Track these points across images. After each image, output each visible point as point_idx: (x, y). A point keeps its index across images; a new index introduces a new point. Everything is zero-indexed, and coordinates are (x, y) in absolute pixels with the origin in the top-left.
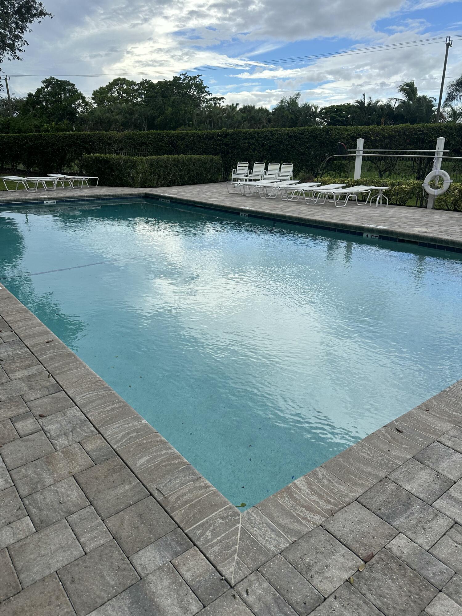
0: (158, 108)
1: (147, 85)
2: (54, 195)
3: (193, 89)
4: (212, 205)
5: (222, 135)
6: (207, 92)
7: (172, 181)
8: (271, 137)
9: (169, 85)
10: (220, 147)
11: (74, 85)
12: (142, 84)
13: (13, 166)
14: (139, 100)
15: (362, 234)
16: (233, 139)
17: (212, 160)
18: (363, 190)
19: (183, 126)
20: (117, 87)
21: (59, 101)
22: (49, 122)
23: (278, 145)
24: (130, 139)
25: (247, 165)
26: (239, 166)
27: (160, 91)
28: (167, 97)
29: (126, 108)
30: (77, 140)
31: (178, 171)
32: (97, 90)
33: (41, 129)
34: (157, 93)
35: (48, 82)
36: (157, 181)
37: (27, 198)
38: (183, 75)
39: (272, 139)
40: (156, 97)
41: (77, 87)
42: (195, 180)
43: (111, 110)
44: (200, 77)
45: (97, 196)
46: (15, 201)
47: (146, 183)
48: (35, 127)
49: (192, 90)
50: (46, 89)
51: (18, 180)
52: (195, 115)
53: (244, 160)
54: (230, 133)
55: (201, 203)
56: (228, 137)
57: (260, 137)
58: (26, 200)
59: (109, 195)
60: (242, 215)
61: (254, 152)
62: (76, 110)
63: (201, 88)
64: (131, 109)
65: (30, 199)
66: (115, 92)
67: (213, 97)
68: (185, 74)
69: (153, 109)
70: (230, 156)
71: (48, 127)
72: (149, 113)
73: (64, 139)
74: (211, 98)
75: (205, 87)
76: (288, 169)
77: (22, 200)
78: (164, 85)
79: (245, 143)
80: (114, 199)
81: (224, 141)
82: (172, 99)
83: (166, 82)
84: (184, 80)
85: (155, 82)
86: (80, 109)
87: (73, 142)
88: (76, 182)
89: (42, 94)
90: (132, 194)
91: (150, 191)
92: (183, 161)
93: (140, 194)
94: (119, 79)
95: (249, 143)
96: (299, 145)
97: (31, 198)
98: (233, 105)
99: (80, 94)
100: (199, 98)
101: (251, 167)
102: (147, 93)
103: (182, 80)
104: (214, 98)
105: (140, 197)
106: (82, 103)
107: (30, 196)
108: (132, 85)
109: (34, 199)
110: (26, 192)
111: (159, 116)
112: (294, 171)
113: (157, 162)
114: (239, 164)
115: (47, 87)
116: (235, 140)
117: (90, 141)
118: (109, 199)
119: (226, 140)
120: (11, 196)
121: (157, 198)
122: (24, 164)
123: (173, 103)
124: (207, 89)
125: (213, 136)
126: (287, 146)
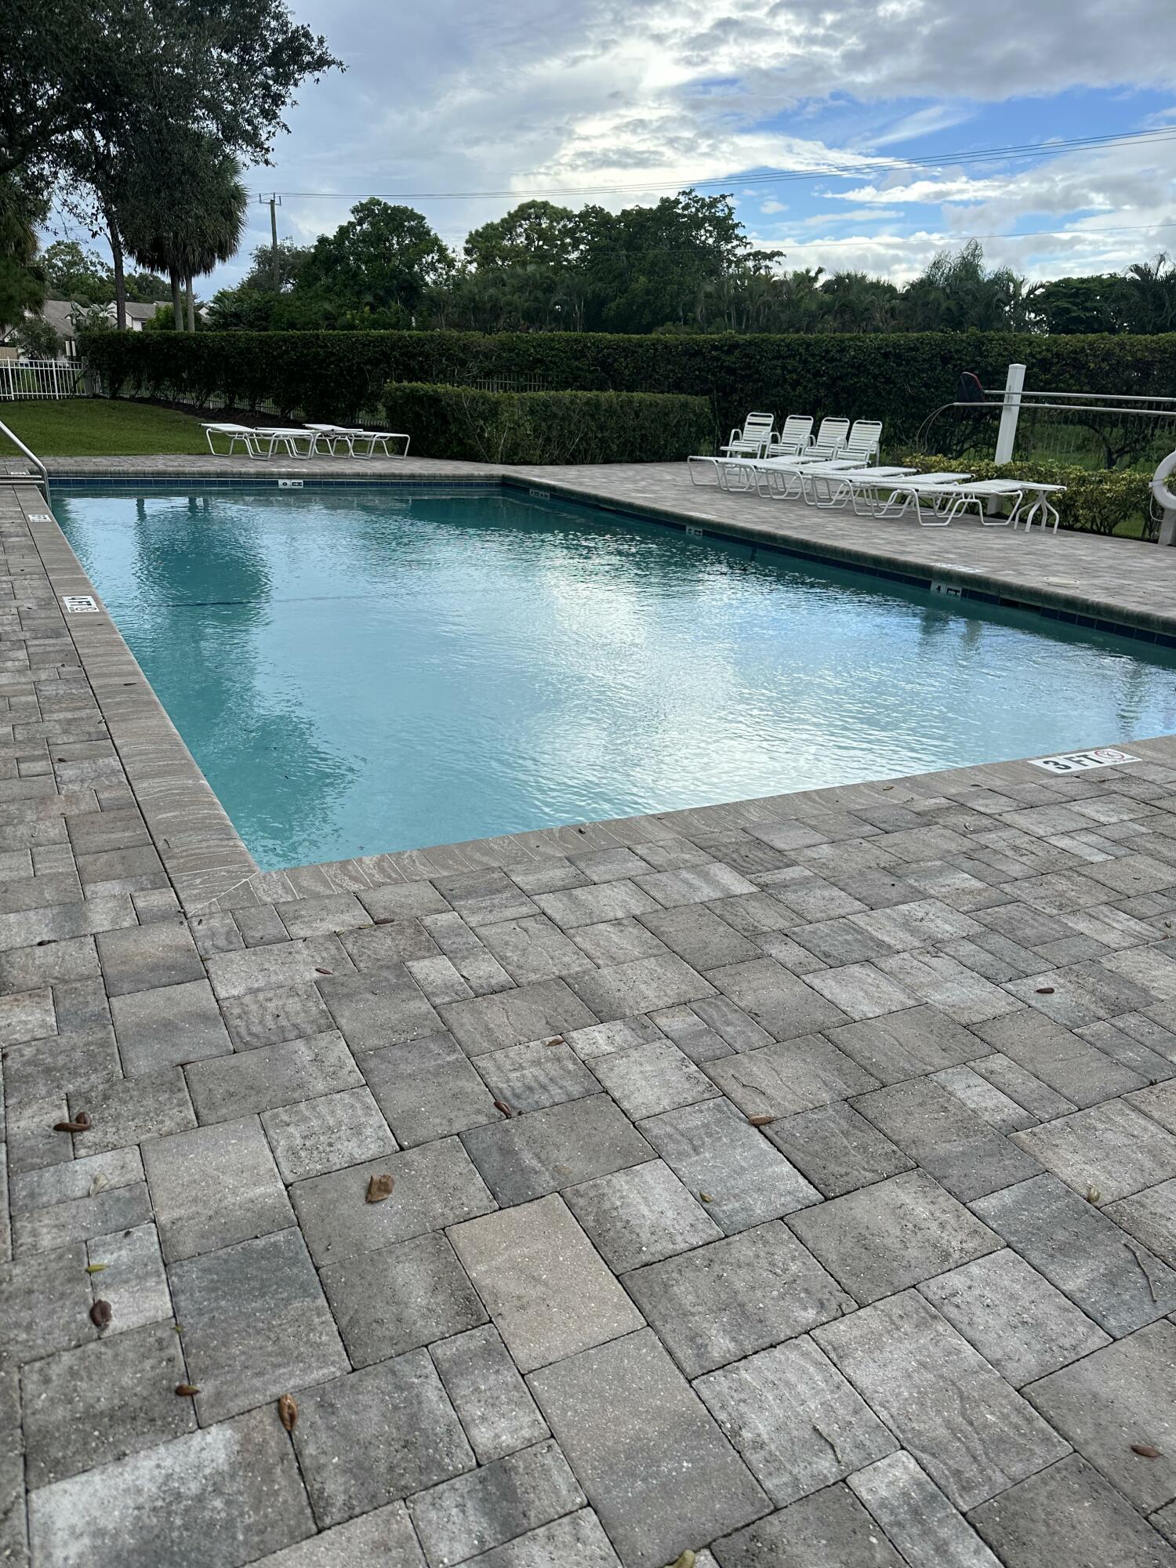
0: (615, 278)
1: (595, 218)
2: (303, 467)
3: (706, 231)
4: (631, 506)
5: (722, 346)
6: (740, 239)
7: (580, 452)
8: (838, 356)
9: (648, 220)
10: (714, 374)
11: (424, 218)
12: (583, 216)
13: (253, 406)
14: (574, 255)
15: (927, 585)
16: (747, 356)
17: (685, 405)
18: (1001, 489)
19: (669, 323)
20: (526, 224)
21: (387, 256)
22: (356, 306)
23: (854, 375)
24: (511, 350)
25: (771, 421)
26: (750, 424)
27: (624, 235)
28: (639, 249)
29: (538, 275)
30: (392, 349)
31: (594, 428)
32: (477, 231)
33: (341, 321)
34: (616, 240)
35: (365, 211)
36: (542, 451)
37: (243, 470)
38: (684, 193)
39: (840, 360)
40: (613, 249)
41: (429, 223)
42: (638, 453)
43: (502, 280)
44: (729, 200)
45: (394, 476)
46: (219, 475)
47: (516, 454)
48: (327, 319)
49: (703, 232)
50: (358, 228)
51: (234, 433)
52: (701, 295)
53: (766, 409)
54: (742, 342)
55: (610, 501)
56: (737, 352)
57: (813, 355)
58: (240, 474)
59: (421, 476)
60: (691, 530)
61: (794, 390)
62: (423, 279)
63: (725, 228)
64: (547, 278)
65: (248, 474)
66: (520, 235)
67: (753, 251)
68: (690, 193)
69: (601, 279)
70: (736, 397)
71: (353, 319)
72: (589, 289)
73: (364, 345)
74: (749, 254)
75: (737, 225)
76: (868, 434)
77: (233, 475)
78: (637, 220)
79: (775, 367)
80: (430, 485)
81: (724, 361)
82: (651, 253)
83: (640, 212)
84: (686, 208)
85: (615, 212)
86: (432, 276)
87: (383, 353)
88: (361, 445)
89: (348, 238)
90: (472, 476)
91: (516, 472)
92: (610, 407)
93: (491, 477)
94: (533, 204)
95: (784, 368)
96: (906, 376)
97: (252, 471)
98: (808, 271)
99: (436, 241)
100: (719, 255)
101: (779, 427)
102: (593, 238)
103: (680, 206)
104: (758, 253)
105: (491, 485)
106: (439, 261)
107: (251, 467)
108: (562, 219)
109: (258, 475)
110: (249, 458)
111: (616, 296)
112: (884, 441)
113: (547, 407)
114: (749, 419)
115: (360, 222)
116: (751, 358)
117: (421, 354)
118: (419, 485)
119: (728, 361)
120: (213, 464)
121: (524, 486)
122: (275, 402)
123: (653, 264)
124: (739, 232)
125: (701, 350)
126: (875, 377)
